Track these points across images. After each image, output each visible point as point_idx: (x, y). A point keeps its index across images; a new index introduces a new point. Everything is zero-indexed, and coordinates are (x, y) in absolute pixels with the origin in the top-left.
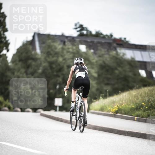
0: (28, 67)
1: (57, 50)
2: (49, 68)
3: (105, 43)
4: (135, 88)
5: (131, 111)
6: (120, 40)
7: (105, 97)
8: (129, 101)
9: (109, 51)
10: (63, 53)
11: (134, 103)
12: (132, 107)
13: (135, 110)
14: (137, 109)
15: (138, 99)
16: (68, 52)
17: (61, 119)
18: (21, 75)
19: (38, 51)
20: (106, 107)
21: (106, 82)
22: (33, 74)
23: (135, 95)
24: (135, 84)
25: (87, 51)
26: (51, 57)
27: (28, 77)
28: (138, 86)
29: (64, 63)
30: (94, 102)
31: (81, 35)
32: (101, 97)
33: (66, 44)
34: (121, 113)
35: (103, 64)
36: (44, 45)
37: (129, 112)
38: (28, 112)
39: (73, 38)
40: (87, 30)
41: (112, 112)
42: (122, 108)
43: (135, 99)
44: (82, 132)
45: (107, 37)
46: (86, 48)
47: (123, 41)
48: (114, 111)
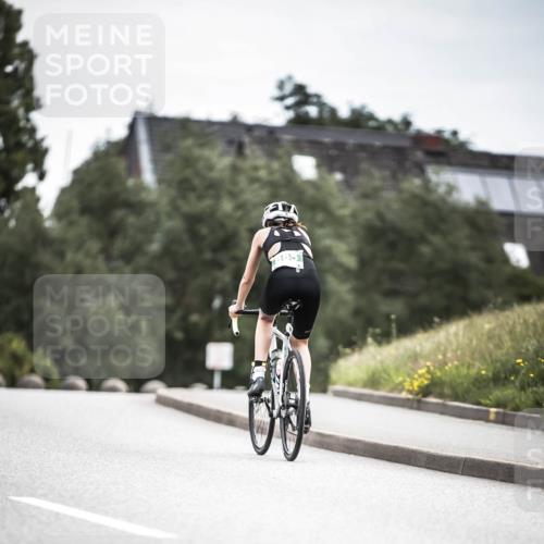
0: (113, 232)
1: (214, 175)
2: (185, 237)
3: (385, 148)
4: (491, 305)
5: (474, 389)
6: (437, 138)
7: (384, 338)
8: (468, 353)
9: (400, 176)
10: (234, 183)
11: (485, 359)
12: (478, 373)
13: (491, 385)
14: (499, 379)
15: (499, 346)
16: (254, 180)
17: (230, 414)
18: (87, 262)
19: (148, 176)
20: (389, 375)
21: (387, 284)
22: (128, 257)
23: (490, 331)
24: (489, 294)
25: (321, 177)
26: (192, 196)
27: (112, 271)
28: (500, 300)
29: (240, 220)
30: (345, 355)
31: (300, 121)
32: (370, 340)
33: (248, 151)
34: (441, 396)
35: (378, 223)
36: (169, 157)
37: (468, 391)
38: (114, 390)
39: (272, 131)
40: (321, 105)
41: (410, 392)
42: (444, 378)
43: (491, 346)
44: (293, 458)
45: (390, 128)
46: (318, 166)
47: (446, 142)
48: (416, 388)
